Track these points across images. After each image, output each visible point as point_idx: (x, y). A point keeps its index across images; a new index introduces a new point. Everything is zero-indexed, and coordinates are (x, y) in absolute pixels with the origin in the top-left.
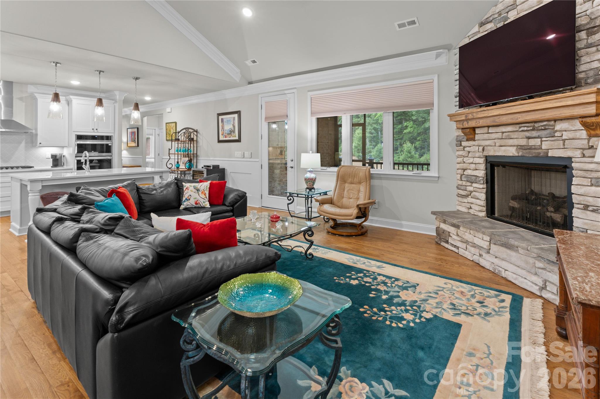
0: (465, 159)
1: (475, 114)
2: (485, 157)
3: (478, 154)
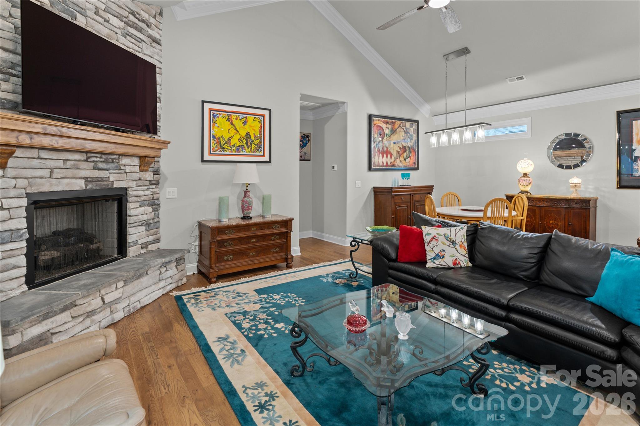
2: (28, 196)
3: (13, 192)
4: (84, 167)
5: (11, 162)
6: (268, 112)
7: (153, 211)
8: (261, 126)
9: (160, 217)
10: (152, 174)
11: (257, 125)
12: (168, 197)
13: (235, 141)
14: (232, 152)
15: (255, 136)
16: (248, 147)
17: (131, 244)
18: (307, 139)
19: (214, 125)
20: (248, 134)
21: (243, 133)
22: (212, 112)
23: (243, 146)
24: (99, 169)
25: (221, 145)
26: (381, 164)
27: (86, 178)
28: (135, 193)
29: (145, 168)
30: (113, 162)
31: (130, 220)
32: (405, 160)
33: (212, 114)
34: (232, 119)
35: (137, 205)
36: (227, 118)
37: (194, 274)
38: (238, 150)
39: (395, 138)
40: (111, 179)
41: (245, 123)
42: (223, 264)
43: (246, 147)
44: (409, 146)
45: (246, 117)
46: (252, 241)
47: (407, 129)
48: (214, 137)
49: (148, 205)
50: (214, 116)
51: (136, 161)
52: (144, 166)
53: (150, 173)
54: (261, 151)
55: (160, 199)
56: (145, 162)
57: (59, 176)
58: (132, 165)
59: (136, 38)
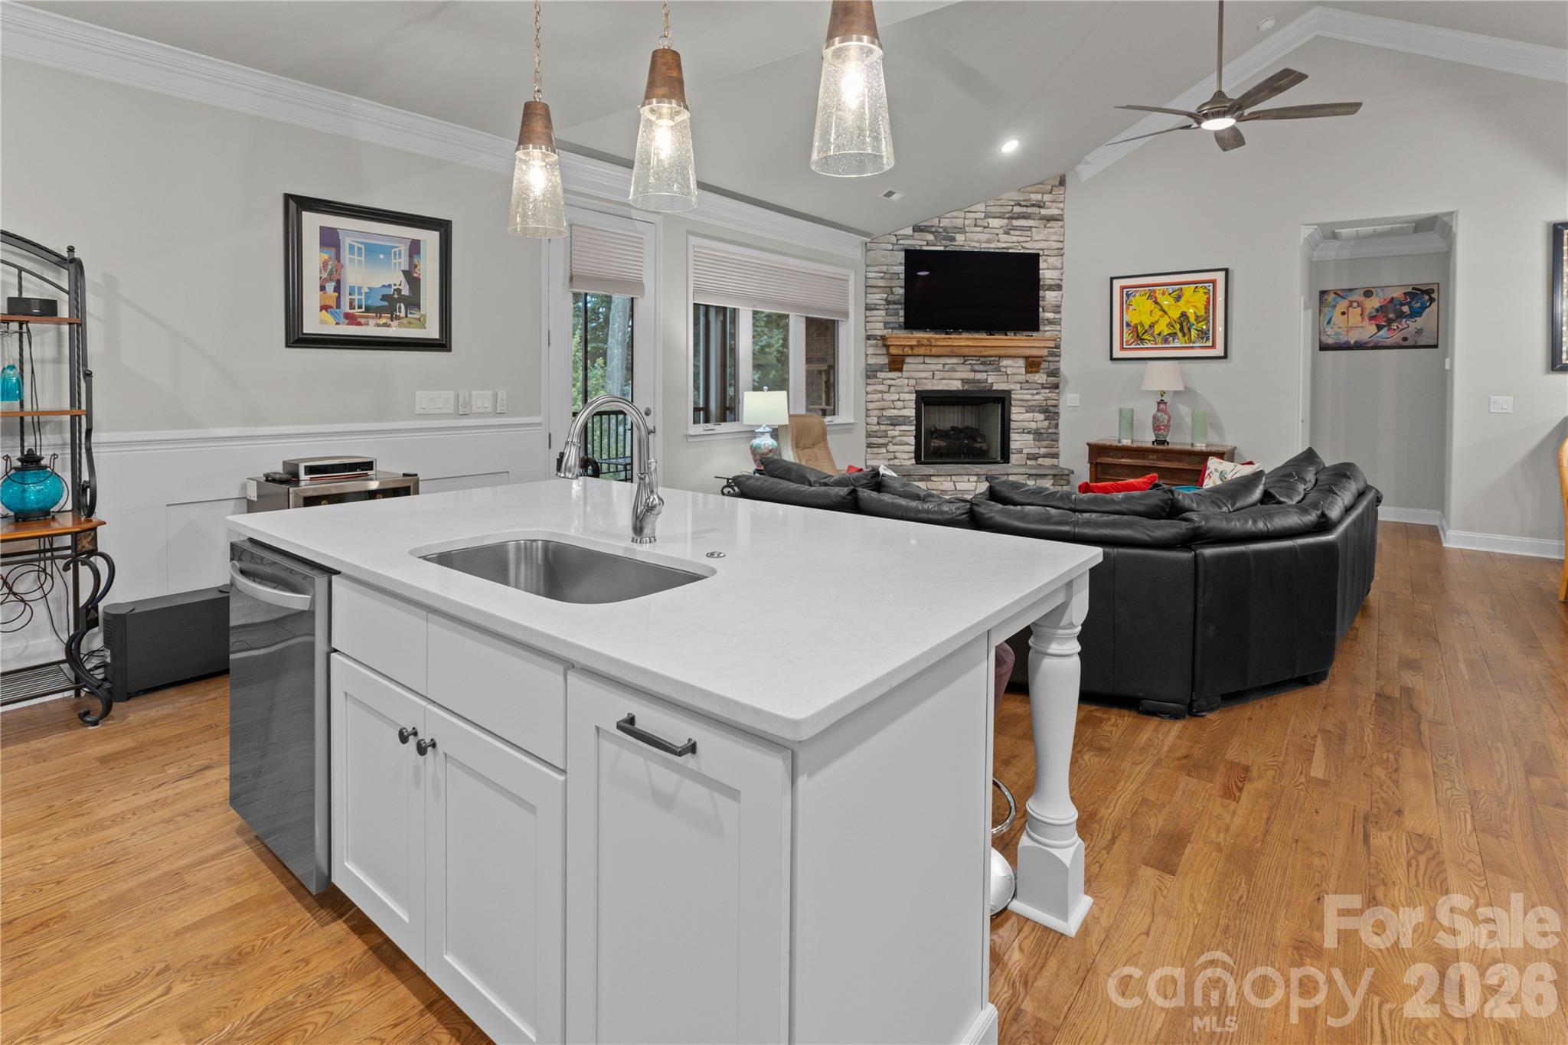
0: (886, 396)
1: (933, 341)
2: (916, 392)
3: (906, 389)
4: (961, 370)
5: (905, 367)
6: (1223, 273)
8: (1208, 299)
9: (1060, 427)
10: (1046, 376)
11: (1200, 298)
12: (1069, 404)
14: (1154, 344)
15: (1197, 317)
16: (1184, 335)
17: (1016, 452)
18: (1427, 297)
19: (1128, 308)
20: (1184, 315)
21: (1175, 314)
22: (1126, 289)
23: (1175, 333)
24: (975, 371)
25: (1138, 336)
27: (962, 380)
28: (1018, 397)
29: (1034, 370)
30: (990, 364)
31: (1013, 425)
33: (1125, 293)
34: (1157, 295)
35: (1023, 410)
36: (1149, 295)
38: (1166, 341)
40: (990, 381)
41: (1178, 299)
43: (1180, 335)
45: (1181, 289)
48: (1128, 325)
49: (1040, 412)
50: (1128, 296)
51: (1021, 362)
52: (1033, 367)
53: (1042, 375)
54: (1208, 339)
55: (1060, 406)
56: (1033, 364)
57: (939, 377)
58: (1015, 367)
59: (1022, 228)
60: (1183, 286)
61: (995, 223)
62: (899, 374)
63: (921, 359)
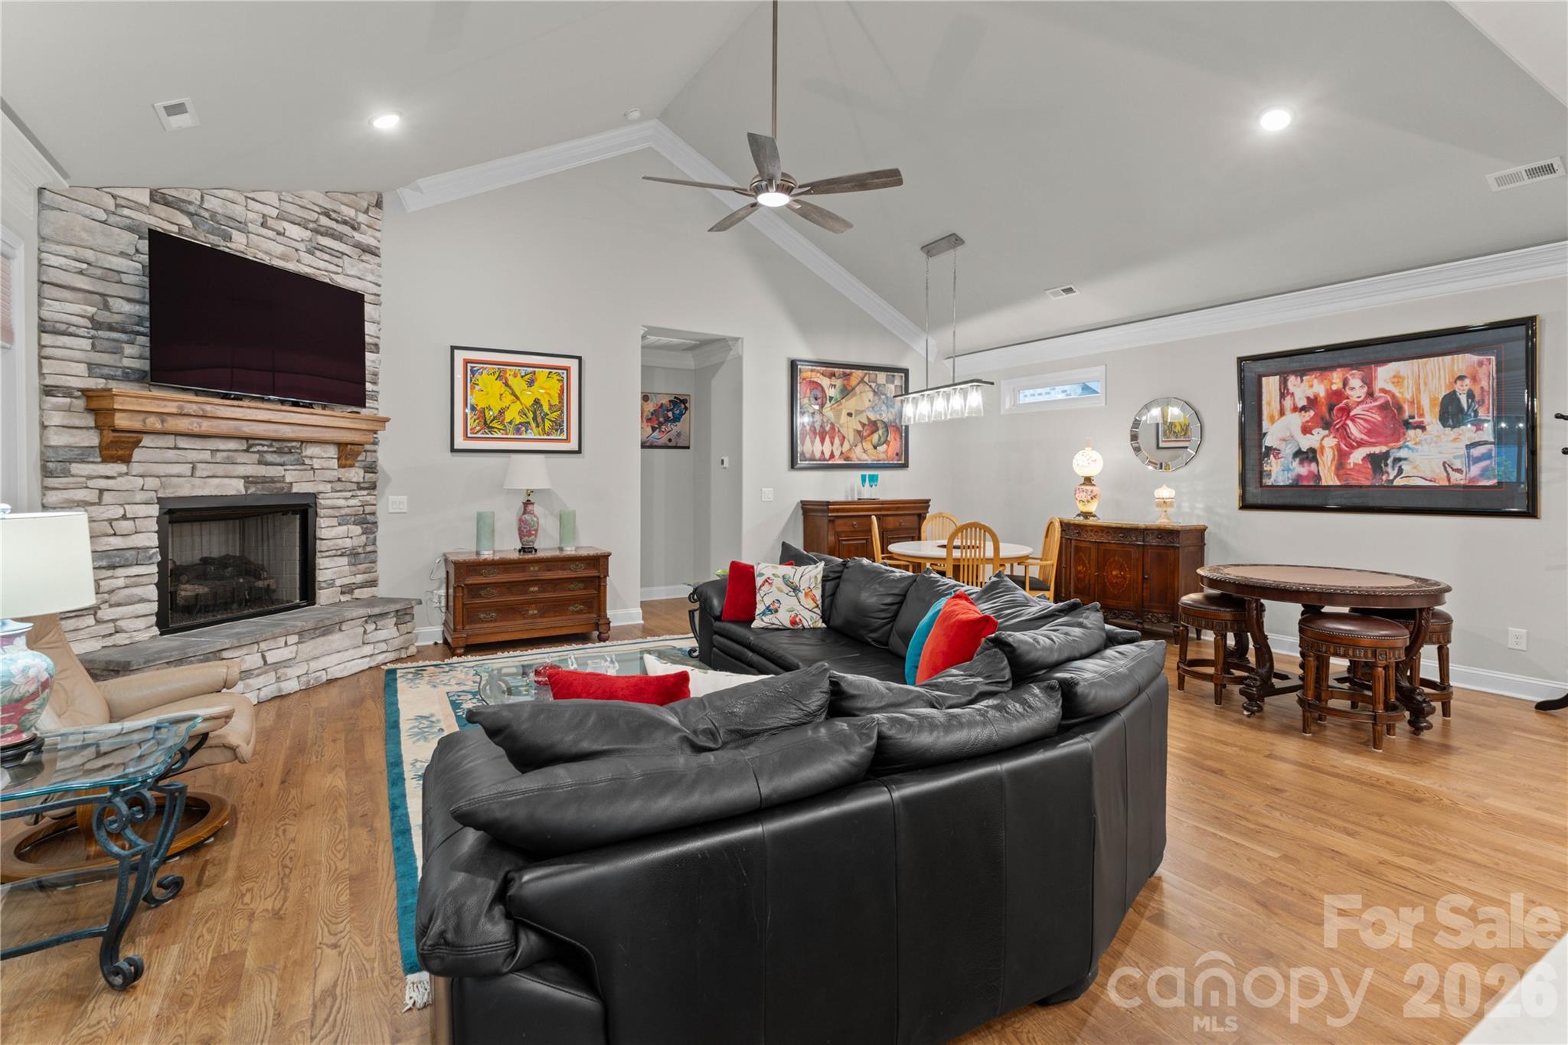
2: (160, 500)
3: (140, 497)
4: (243, 461)
5: (137, 454)
6: (577, 361)
7: (363, 534)
8: (562, 387)
9: (377, 543)
10: (361, 472)
11: (554, 386)
12: (391, 511)
13: (513, 415)
14: (507, 434)
15: (551, 406)
16: (538, 426)
17: (323, 585)
18: (683, 406)
19: (473, 388)
20: (537, 402)
21: (528, 401)
22: (469, 365)
23: (528, 423)
24: (267, 464)
25: (485, 423)
26: (818, 455)
27: (246, 478)
28: (329, 502)
29: (349, 462)
30: (291, 453)
31: (320, 546)
32: (875, 448)
33: (469, 368)
34: (507, 376)
35: (335, 522)
36: (497, 375)
37: (436, 643)
38: (518, 431)
39: (850, 404)
40: (288, 479)
41: (531, 383)
42: (478, 626)
43: (533, 425)
44: (885, 420)
45: (534, 373)
46: (532, 589)
47: (879, 386)
48: (473, 408)
49: (355, 523)
50: (473, 372)
51: (332, 451)
52: (346, 459)
53: (357, 470)
54: (562, 431)
55: (378, 514)
56: (347, 452)
57: (205, 474)
58: (324, 457)
59: (331, 252)
60: (536, 370)
61: (294, 231)
62: (123, 468)
63: (170, 441)
